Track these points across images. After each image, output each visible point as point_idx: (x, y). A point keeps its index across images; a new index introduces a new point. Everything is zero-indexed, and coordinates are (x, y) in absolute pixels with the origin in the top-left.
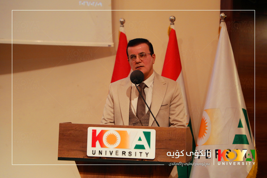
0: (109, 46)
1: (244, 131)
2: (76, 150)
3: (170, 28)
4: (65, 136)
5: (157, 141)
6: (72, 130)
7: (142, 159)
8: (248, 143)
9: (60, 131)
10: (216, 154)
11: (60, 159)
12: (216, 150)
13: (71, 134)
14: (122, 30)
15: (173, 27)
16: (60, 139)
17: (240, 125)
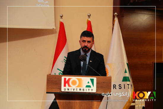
0: (53, 28)
1: (128, 75)
2: (55, 88)
3: (88, 20)
4: (50, 81)
5: (97, 83)
6: (54, 78)
7: (89, 93)
8: (129, 81)
9: (47, 79)
10: (114, 87)
11: (47, 93)
12: (114, 85)
13: (53, 80)
14: (61, 20)
15: (89, 19)
16: (47, 83)
17: (126, 72)
